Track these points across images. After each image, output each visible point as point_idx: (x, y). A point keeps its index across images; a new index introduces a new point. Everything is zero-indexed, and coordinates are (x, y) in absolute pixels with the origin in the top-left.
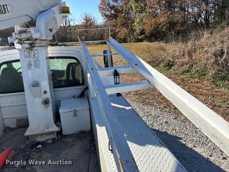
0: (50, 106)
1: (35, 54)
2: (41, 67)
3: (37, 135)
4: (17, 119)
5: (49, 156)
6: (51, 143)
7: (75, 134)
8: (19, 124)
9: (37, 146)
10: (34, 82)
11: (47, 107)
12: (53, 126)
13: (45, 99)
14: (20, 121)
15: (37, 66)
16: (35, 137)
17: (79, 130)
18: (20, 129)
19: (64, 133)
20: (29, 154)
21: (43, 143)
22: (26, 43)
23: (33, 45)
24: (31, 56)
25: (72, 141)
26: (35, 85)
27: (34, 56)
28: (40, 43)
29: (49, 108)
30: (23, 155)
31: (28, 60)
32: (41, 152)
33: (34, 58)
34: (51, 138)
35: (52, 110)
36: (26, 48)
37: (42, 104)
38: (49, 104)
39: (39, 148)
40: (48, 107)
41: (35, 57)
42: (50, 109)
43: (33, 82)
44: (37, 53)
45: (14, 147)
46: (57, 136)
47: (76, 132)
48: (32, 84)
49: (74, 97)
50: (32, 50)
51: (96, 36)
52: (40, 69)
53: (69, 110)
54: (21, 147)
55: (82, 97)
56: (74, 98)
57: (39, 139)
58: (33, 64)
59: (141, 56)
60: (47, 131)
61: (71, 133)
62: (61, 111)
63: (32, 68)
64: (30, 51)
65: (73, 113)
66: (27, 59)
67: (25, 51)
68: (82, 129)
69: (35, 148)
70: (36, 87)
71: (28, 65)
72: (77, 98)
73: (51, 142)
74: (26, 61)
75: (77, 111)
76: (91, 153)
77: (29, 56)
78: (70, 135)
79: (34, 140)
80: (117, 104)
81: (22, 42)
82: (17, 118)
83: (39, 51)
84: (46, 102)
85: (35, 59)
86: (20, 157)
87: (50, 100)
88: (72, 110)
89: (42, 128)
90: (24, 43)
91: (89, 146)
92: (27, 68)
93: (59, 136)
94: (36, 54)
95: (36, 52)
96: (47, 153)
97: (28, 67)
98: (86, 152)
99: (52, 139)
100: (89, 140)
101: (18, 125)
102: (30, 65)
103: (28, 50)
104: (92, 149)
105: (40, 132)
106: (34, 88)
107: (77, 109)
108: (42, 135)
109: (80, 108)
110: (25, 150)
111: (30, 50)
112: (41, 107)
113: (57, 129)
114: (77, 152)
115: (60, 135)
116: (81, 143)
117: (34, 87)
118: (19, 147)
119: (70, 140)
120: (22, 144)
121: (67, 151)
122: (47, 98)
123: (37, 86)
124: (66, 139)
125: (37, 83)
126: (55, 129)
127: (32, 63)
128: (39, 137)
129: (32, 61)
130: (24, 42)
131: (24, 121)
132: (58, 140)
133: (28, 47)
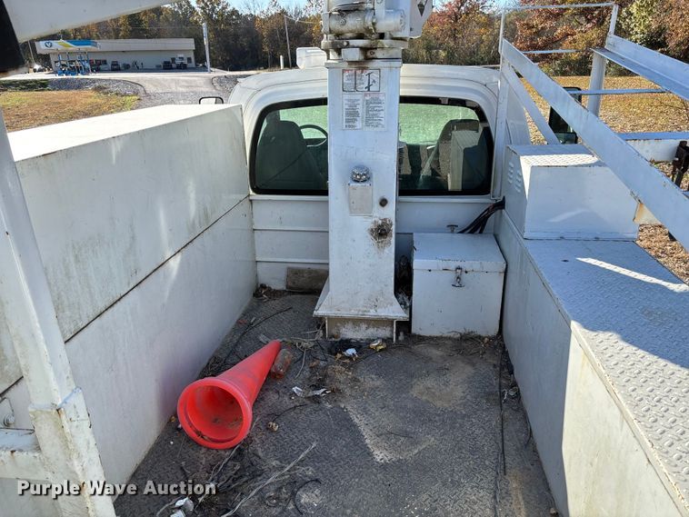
0: (390, 243)
1: (371, 80)
2: (382, 123)
3: (344, 321)
4: (289, 268)
5: (378, 383)
6: (381, 350)
7: (446, 338)
8: (294, 283)
9: (345, 351)
10: (360, 167)
11: (380, 248)
12: (391, 304)
13: (380, 222)
14: (296, 274)
15: (371, 120)
16: (339, 325)
17: (462, 331)
18: (294, 296)
19: (415, 329)
20: (325, 368)
21: (359, 346)
22: (354, 47)
23: (369, 54)
24: (359, 87)
25: (441, 356)
26: (361, 176)
27: (368, 87)
28: (391, 48)
29: (386, 250)
30: (311, 368)
31: (349, 100)
32: (356, 368)
33: (366, 95)
34: (380, 335)
35: (393, 256)
36: (351, 63)
37: (370, 237)
38: (388, 238)
39: (350, 358)
40: (383, 248)
41: (369, 90)
42: (390, 252)
43: (356, 167)
44: (377, 80)
45: (285, 339)
46: (398, 335)
47: (452, 335)
48: (354, 173)
49: (452, 227)
50: (364, 69)
51: (483, 49)
52: (379, 129)
53: (444, 265)
54: (304, 344)
55: (478, 231)
56: (452, 232)
57: (349, 333)
58: (360, 111)
59: (643, 122)
60: (372, 313)
61: (435, 333)
62: (417, 264)
63: (359, 124)
64: (359, 72)
65: (452, 276)
66: (347, 96)
67: (344, 71)
68: (470, 328)
69: (339, 356)
70: (363, 184)
71: (347, 114)
72: (462, 232)
73: (381, 347)
74: (345, 102)
75: (466, 272)
76: (504, 406)
77: (355, 88)
78: (431, 338)
79: (334, 332)
80: (628, 269)
81: (345, 44)
82: (291, 265)
83: (385, 71)
84: (381, 232)
85: (368, 98)
86: (303, 370)
87: (393, 228)
88: (453, 265)
89: (362, 302)
90: (348, 46)
91: (496, 382)
92: (344, 124)
93: (401, 334)
94: (374, 81)
95: (375, 76)
96: (373, 376)
97: (347, 121)
98: (488, 400)
99: (384, 340)
100: (495, 366)
101: (290, 284)
102: (352, 115)
103: (353, 67)
104: (509, 396)
105: (353, 313)
106: (358, 184)
107: (465, 265)
108: (356, 322)
109: (476, 265)
110: (314, 355)
111: (359, 68)
112: (365, 242)
113: (399, 315)
114: (459, 393)
115: (405, 334)
116: (469, 370)
117: (357, 181)
118: (300, 344)
119: (435, 353)
120: (305, 336)
121: (430, 382)
122: (385, 219)
123: (364, 181)
124: (420, 348)
125: (368, 173)
126: (395, 311)
127: (361, 109)
128: (350, 326)
129: (360, 102)
130: (348, 43)
131: (305, 275)
132: (400, 346)
133: (357, 59)
